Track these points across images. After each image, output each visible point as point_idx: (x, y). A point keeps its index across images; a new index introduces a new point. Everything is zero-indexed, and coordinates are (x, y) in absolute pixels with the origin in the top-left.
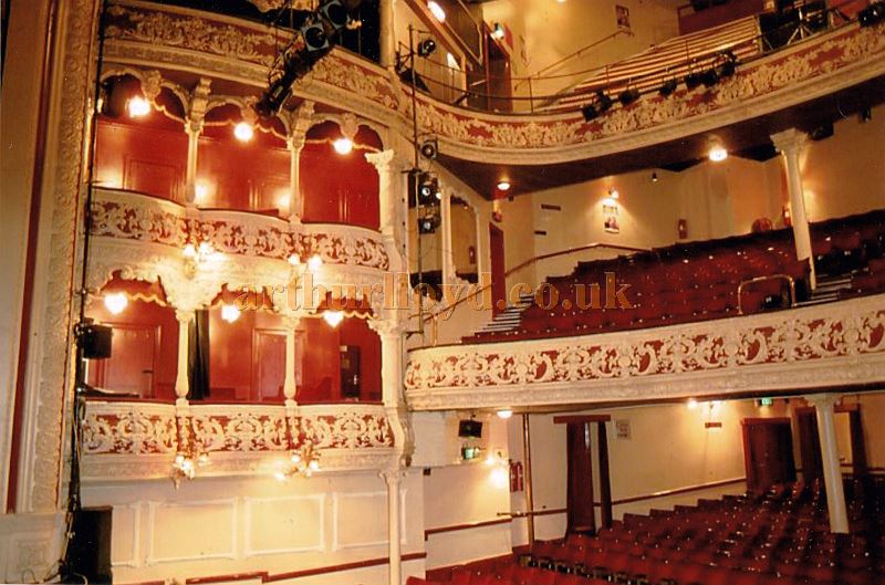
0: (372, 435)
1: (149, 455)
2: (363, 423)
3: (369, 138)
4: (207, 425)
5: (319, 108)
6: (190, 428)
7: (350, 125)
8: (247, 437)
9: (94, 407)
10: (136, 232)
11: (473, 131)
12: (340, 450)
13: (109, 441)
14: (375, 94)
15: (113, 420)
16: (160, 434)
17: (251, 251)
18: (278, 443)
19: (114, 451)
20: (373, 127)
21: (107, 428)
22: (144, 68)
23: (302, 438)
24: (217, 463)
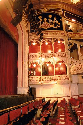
0: (65, 78)
1: (37, 82)
2: (63, 77)
3: (62, 40)
4: (44, 78)
5: (54, 38)
6: (42, 79)
7: (59, 39)
8: (48, 79)
9: (31, 77)
10: (33, 57)
11: (80, 35)
12: (60, 80)
13: (32, 80)
14: (61, 34)
15: (33, 78)
16: (38, 79)
17: (47, 57)
18: (53, 80)
19: (33, 81)
20: (62, 39)
21: (32, 79)
22: (33, 40)
23: (56, 79)
24: (45, 82)
